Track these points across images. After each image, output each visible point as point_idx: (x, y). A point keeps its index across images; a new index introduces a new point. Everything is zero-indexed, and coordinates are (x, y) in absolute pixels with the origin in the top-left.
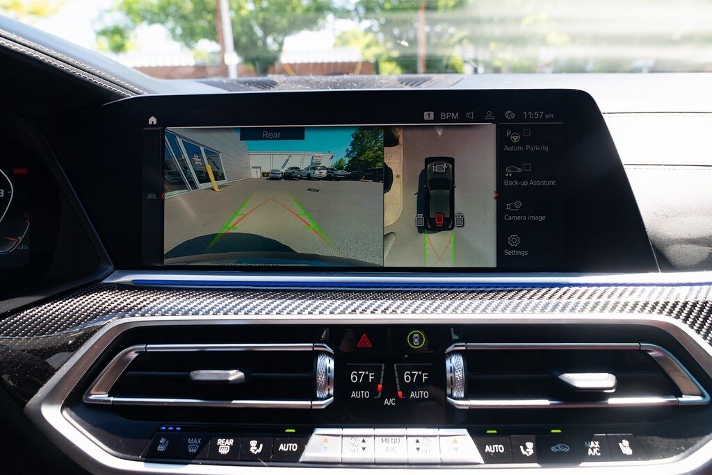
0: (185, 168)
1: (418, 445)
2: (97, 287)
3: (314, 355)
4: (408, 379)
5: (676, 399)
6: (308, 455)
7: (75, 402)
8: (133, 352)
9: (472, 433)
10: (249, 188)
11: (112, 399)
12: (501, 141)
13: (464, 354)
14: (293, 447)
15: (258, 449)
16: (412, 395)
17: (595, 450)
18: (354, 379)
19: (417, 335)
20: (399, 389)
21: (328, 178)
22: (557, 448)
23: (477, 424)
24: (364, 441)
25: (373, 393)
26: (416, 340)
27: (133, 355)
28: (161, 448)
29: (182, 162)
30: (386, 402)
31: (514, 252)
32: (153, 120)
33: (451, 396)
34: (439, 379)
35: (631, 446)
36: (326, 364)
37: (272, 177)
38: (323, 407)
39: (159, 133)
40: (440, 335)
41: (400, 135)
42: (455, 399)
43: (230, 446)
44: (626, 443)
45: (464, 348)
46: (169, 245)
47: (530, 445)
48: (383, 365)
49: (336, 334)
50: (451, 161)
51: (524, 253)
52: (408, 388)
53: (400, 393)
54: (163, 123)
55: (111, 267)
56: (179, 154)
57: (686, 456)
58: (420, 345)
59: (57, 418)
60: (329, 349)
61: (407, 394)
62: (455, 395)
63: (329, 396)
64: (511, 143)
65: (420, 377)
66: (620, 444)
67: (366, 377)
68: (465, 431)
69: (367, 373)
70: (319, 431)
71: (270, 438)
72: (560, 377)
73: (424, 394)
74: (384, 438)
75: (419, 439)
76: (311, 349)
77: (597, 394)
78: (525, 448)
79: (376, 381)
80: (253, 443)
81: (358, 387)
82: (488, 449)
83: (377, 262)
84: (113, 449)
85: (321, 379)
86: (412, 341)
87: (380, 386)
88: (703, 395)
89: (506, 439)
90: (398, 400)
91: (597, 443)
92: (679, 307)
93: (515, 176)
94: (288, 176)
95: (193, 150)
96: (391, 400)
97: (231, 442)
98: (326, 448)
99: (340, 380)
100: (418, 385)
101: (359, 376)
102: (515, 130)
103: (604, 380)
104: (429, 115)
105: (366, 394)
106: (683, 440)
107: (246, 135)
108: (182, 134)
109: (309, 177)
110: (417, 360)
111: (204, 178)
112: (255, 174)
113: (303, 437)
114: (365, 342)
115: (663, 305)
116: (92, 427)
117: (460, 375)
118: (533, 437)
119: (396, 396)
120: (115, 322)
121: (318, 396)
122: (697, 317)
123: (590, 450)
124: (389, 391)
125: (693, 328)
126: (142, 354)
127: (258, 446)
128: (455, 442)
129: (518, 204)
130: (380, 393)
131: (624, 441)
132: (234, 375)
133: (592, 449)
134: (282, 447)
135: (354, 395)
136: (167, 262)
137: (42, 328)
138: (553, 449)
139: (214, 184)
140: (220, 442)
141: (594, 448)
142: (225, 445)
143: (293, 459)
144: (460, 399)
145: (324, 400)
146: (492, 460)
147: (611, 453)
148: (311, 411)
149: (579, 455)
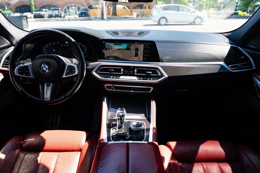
0: (107, 48)
2: (97, 61)
3: (121, 69)
5: (158, 75)
6: (120, 78)
7: (96, 72)
10: (115, 50)
11: (100, 72)
12: (144, 46)
13: (137, 69)
19: (132, 67)
21: (124, 50)
23: (137, 76)
24: (126, 77)
25: (127, 73)
27: (102, 68)
29: (107, 47)
31: (144, 59)
32: (104, 42)
34: (134, 72)
36: (122, 70)
37: (117, 49)
39: (104, 44)
40: (134, 67)
41: (132, 45)
46: (105, 57)
47: (142, 78)
48: (128, 70)
49: (124, 67)
50: (138, 48)
51: (146, 60)
52: (131, 73)
54: (105, 42)
55: (99, 59)
56: (107, 46)
59: (95, 73)
64: (145, 47)
71: (116, 76)
72: (146, 72)
73: (132, 73)
75: (131, 77)
77: (150, 74)
81: (125, 72)
83: (129, 60)
85: (122, 72)
89: (140, 78)
92: (161, 66)
93: (146, 51)
94: (120, 49)
95: (108, 46)
99: (124, 72)
100: (132, 72)
102: (146, 45)
103: (151, 72)
104: (136, 43)
105: (126, 73)
106: (157, 79)
107: (115, 44)
108: (107, 44)
109: (122, 50)
110: (131, 70)
111: (110, 49)
112: (116, 49)
113: (120, 77)
114: (126, 68)
115: (159, 66)
116: (98, 75)
117: (136, 71)
120: (100, 64)
124: (129, 73)
125: (161, 68)
126: (103, 68)
128: (135, 78)
129: (146, 54)
131: (152, 79)
132: (113, 70)
136: (105, 59)
137: (92, 66)
139: (111, 50)
141: (148, 79)
142: (112, 77)
143: (118, 78)
144: (136, 74)
145: (122, 73)
146: (138, 79)
147: (150, 80)
148: (121, 74)
149: (147, 80)
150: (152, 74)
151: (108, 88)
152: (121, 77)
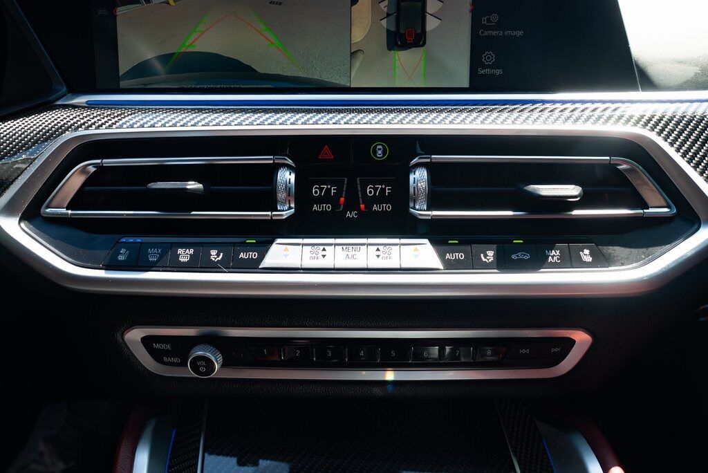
1: (378, 253)
3: (275, 168)
4: (370, 192)
5: (641, 211)
6: (268, 261)
7: (32, 215)
8: (91, 167)
9: (433, 242)
11: (70, 212)
13: (430, 167)
14: (254, 255)
15: (218, 257)
16: (375, 208)
17: (555, 258)
18: (316, 192)
19: (381, 147)
20: (361, 202)
22: (517, 256)
23: (439, 234)
24: (324, 250)
25: (335, 206)
26: (380, 152)
28: (121, 258)
30: (348, 215)
31: (487, 71)
33: (414, 208)
34: (402, 195)
35: (591, 254)
36: (287, 177)
38: (284, 217)
40: (405, 148)
42: (418, 210)
43: (191, 255)
44: (587, 252)
45: (429, 160)
46: (124, 66)
47: (491, 253)
48: (346, 179)
51: (498, 72)
52: (370, 201)
53: (362, 206)
55: (65, 89)
57: (645, 264)
58: (383, 156)
59: (15, 229)
60: (290, 162)
61: (369, 206)
62: (417, 207)
63: (290, 208)
65: (383, 190)
66: (581, 253)
67: (328, 191)
68: (426, 241)
69: (329, 187)
70: (279, 241)
71: (230, 248)
72: (525, 188)
73: (388, 207)
74: (344, 247)
75: (380, 247)
76: (272, 162)
77: (562, 203)
78: (486, 256)
79: (338, 194)
80: (214, 252)
81: (319, 200)
82: (448, 256)
83: (343, 82)
84: (73, 259)
85: (281, 195)
86: (375, 152)
87: (342, 199)
88: (668, 207)
89: (468, 248)
90: (360, 213)
91: (558, 252)
92: (654, 120)
96: (353, 213)
97: (192, 251)
98: (286, 256)
99: (301, 193)
100: (381, 199)
101: (321, 189)
103: (572, 190)
105: (328, 207)
106: (644, 250)
113: (264, 247)
114: (326, 153)
115: (639, 118)
116: (51, 239)
117: (423, 185)
118: (495, 246)
119: (358, 208)
121: (279, 208)
122: (672, 131)
123: (550, 257)
124: (352, 204)
125: (666, 141)
126: (99, 169)
127: (218, 255)
128: (416, 250)
129: (495, 18)
130: (342, 206)
131: (585, 250)
132: (192, 185)
133: (553, 257)
134: (242, 255)
135: (315, 207)
138: (514, 257)
140: (180, 251)
141: (554, 256)
142: (184, 255)
143: (253, 266)
144: (421, 210)
145: (285, 211)
146: (450, 266)
147: (571, 261)
148: (271, 222)
149: (538, 262)
150: (584, 202)
151: (157, 355)
152: (282, 253)
